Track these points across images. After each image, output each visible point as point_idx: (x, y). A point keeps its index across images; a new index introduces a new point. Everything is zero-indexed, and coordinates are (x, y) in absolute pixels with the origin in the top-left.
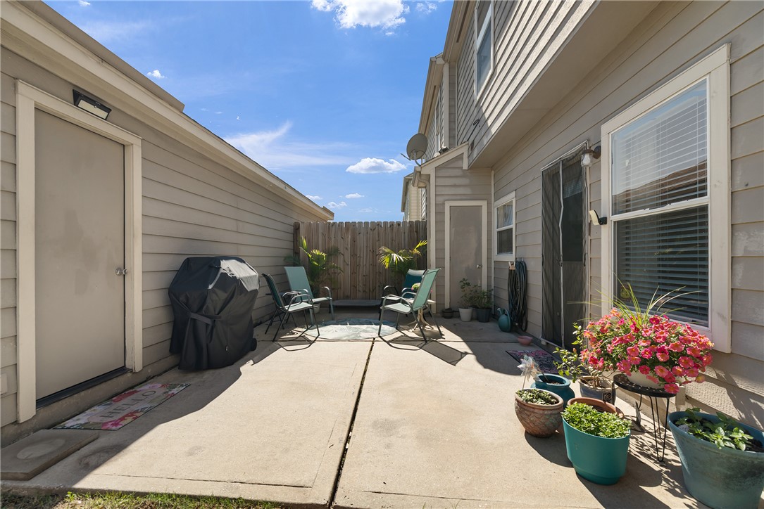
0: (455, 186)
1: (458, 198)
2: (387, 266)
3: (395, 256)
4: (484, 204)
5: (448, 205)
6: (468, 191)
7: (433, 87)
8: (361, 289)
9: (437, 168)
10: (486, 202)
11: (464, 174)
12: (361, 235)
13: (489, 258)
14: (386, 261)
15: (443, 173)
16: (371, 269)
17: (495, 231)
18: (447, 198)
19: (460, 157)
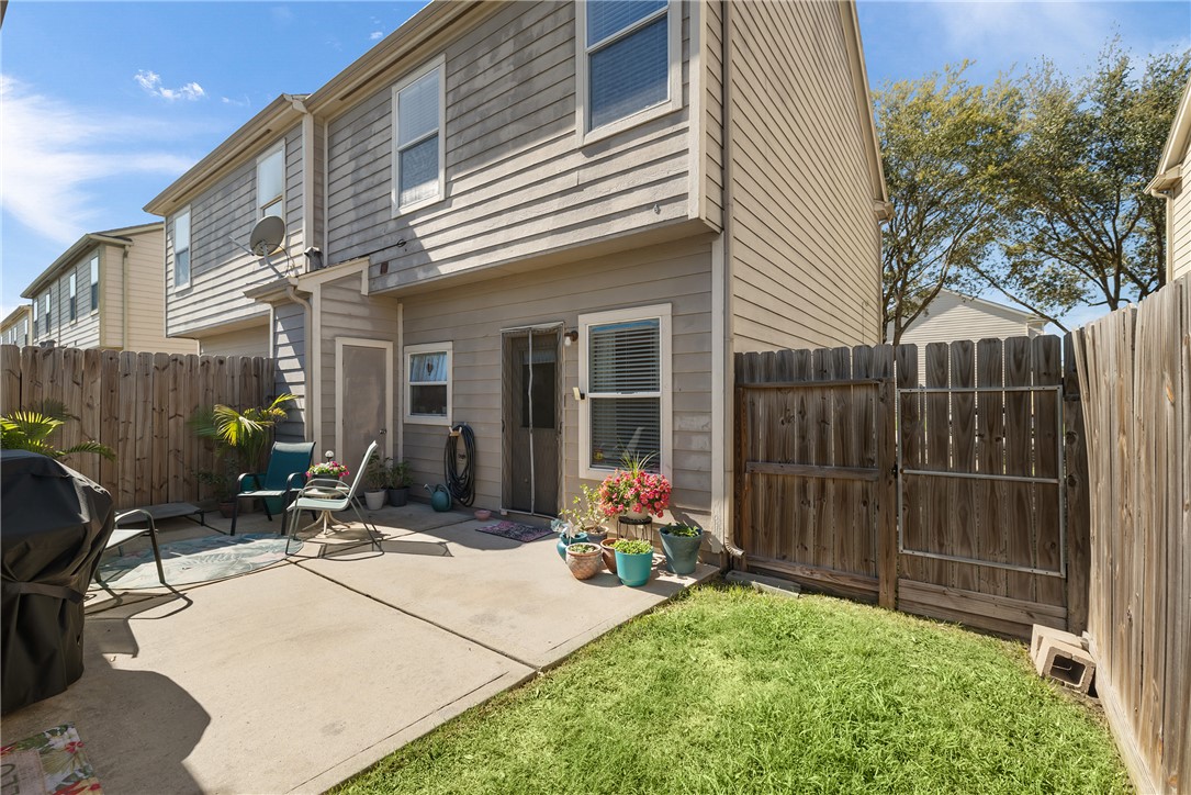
0: (350, 316)
1: (354, 334)
2: (234, 439)
3: (246, 422)
4: (389, 346)
5: (340, 343)
6: (367, 326)
7: (264, 129)
8: (128, 487)
9: (324, 286)
10: (391, 344)
11: (363, 301)
12: (132, 378)
13: (395, 420)
14: (231, 432)
15: (331, 294)
16: (156, 446)
17: (408, 384)
18: (337, 332)
19: (357, 276)
